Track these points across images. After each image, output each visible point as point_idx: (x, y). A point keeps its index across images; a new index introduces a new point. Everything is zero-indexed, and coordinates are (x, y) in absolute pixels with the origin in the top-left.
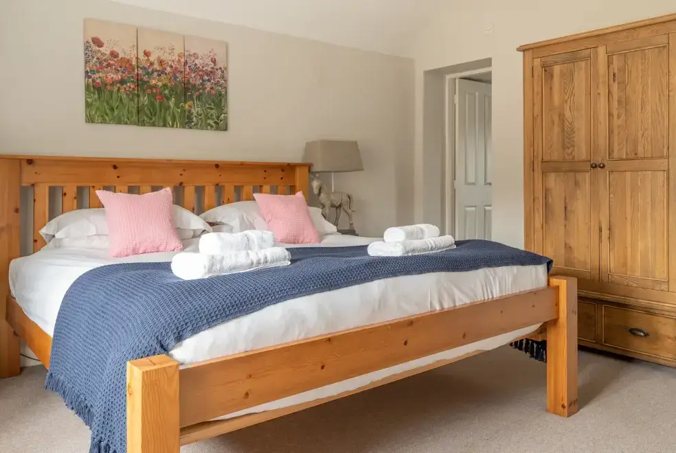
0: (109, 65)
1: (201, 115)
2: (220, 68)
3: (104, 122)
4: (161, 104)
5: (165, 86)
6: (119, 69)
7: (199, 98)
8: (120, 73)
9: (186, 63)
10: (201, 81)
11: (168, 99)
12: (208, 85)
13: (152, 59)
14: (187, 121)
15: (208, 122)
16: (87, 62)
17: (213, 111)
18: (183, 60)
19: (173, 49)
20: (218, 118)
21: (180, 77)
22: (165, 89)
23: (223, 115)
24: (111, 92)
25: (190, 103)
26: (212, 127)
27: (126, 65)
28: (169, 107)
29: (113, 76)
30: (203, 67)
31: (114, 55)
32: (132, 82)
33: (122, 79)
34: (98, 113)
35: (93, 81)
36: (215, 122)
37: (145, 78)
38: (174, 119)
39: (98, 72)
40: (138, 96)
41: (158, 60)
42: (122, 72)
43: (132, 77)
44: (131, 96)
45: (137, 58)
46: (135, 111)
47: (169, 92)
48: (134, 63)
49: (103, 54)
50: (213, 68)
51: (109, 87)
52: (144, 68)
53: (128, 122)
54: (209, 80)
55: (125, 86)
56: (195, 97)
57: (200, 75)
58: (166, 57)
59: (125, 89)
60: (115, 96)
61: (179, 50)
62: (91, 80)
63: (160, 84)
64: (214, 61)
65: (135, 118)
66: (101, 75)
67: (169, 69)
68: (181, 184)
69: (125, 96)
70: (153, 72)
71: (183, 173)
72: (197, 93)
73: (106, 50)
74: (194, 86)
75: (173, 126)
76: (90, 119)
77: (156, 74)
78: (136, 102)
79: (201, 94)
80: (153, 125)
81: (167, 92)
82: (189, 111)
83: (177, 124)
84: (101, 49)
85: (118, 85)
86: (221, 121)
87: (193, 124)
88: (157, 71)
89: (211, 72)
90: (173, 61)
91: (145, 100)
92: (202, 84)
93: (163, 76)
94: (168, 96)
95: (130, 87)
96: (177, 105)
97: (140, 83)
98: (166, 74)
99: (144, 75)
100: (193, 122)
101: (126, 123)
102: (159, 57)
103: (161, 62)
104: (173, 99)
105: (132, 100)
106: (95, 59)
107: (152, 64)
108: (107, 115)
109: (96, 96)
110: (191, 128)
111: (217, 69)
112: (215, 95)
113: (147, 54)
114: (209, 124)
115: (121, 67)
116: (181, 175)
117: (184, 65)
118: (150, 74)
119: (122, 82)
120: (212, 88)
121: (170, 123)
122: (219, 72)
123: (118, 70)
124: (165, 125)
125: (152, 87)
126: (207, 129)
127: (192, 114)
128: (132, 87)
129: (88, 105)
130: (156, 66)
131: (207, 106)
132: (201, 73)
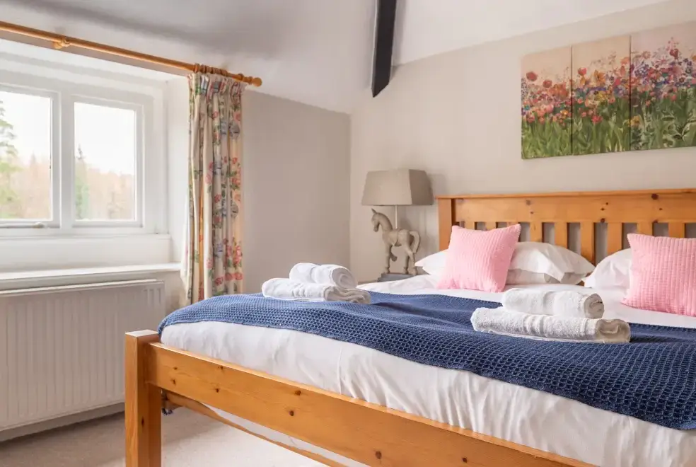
0: (542, 97)
1: (652, 130)
2: (686, 60)
3: (537, 156)
4: (597, 127)
5: (603, 104)
6: (552, 98)
7: (649, 109)
8: (553, 102)
9: (632, 68)
10: (653, 86)
11: (607, 118)
12: (665, 89)
13: (587, 76)
14: (633, 141)
15: (664, 137)
16: (523, 99)
17: (673, 122)
18: (627, 66)
19: (615, 57)
20: (680, 130)
21: (623, 88)
22: (603, 108)
23: (688, 125)
24: (544, 124)
25: (637, 118)
26: (670, 143)
27: (560, 91)
28: (608, 128)
29: (546, 107)
30: (657, 66)
31: (547, 84)
32: (566, 109)
33: (555, 108)
34: (531, 147)
35: (527, 117)
36: (676, 137)
37: (579, 101)
38: (615, 142)
39: (532, 106)
40: (572, 122)
41: (595, 75)
42: (556, 101)
43: (566, 103)
44: (564, 125)
45: (571, 81)
46: (568, 140)
47: (609, 110)
48: (568, 87)
49: (537, 87)
50: (673, 64)
51: (542, 120)
52: (578, 89)
53: (561, 153)
54: (666, 82)
55: (558, 115)
56: (644, 109)
57: (652, 79)
58: (606, 69)
59: (558, 118)
60: (547, 128)
61: (622, 54)
62: (525, 116)
63: (597, 103)
64: (675, 54)
65: (568, 147)
66: (534, 108)
67: (608, 83)
68: (603, 220)
69: (558, 125)
70: (588, 92)
71: (604, 206)
72: (648, 103)
73: (539, 82)
74: (643, 95)
75: (613, 151)
76: (525, 156)
77: (592, 92)
78: (569, 129)
79: (653, 103)
80: (589, 152)
81: (605, 110)
82: (636, 128)
83: (618, 148)
84: (535, 83)
85: (551, 115)
86: (685, 133)
87: (641, 144)
88: (593, 88)
89: (670, 69)
90: (615, 71)
91: (579, 125)
92: (655, 89)
93: (601, 94)
94: (608, 114)
95: (563, 115)
96: (618, 123)
97: (574, 107)
98: (605, 89)
99: (578, 98)
100: (640, 141)
101: (559, 155)
102: (596, 71)
103: (598, 77)
104: (614, 118)
105: (565, 128)
106: (529, 94)
107: (587, 82)
108: (539, 149)
109: (530, 132)
110: (638, 149)
111: (680, 63)
112: (677, 100)
113: (582, 73)
114: (666, 141)
115: (553, 96)
116: (603, 209)
117: (630, 72)
118: (584, 95)
119: (555, 111)
120: (671, 91)
121: (610, 149)
122: (685, 66)
123: (551, 100)
124: (602, 151)
125: (587, 109)
126: (662, 147)
127: (639, 132)
128: (565, 113)
129: (524, 142)
130: (593, 84)
131: (663, 116)
132: (653, 75)
